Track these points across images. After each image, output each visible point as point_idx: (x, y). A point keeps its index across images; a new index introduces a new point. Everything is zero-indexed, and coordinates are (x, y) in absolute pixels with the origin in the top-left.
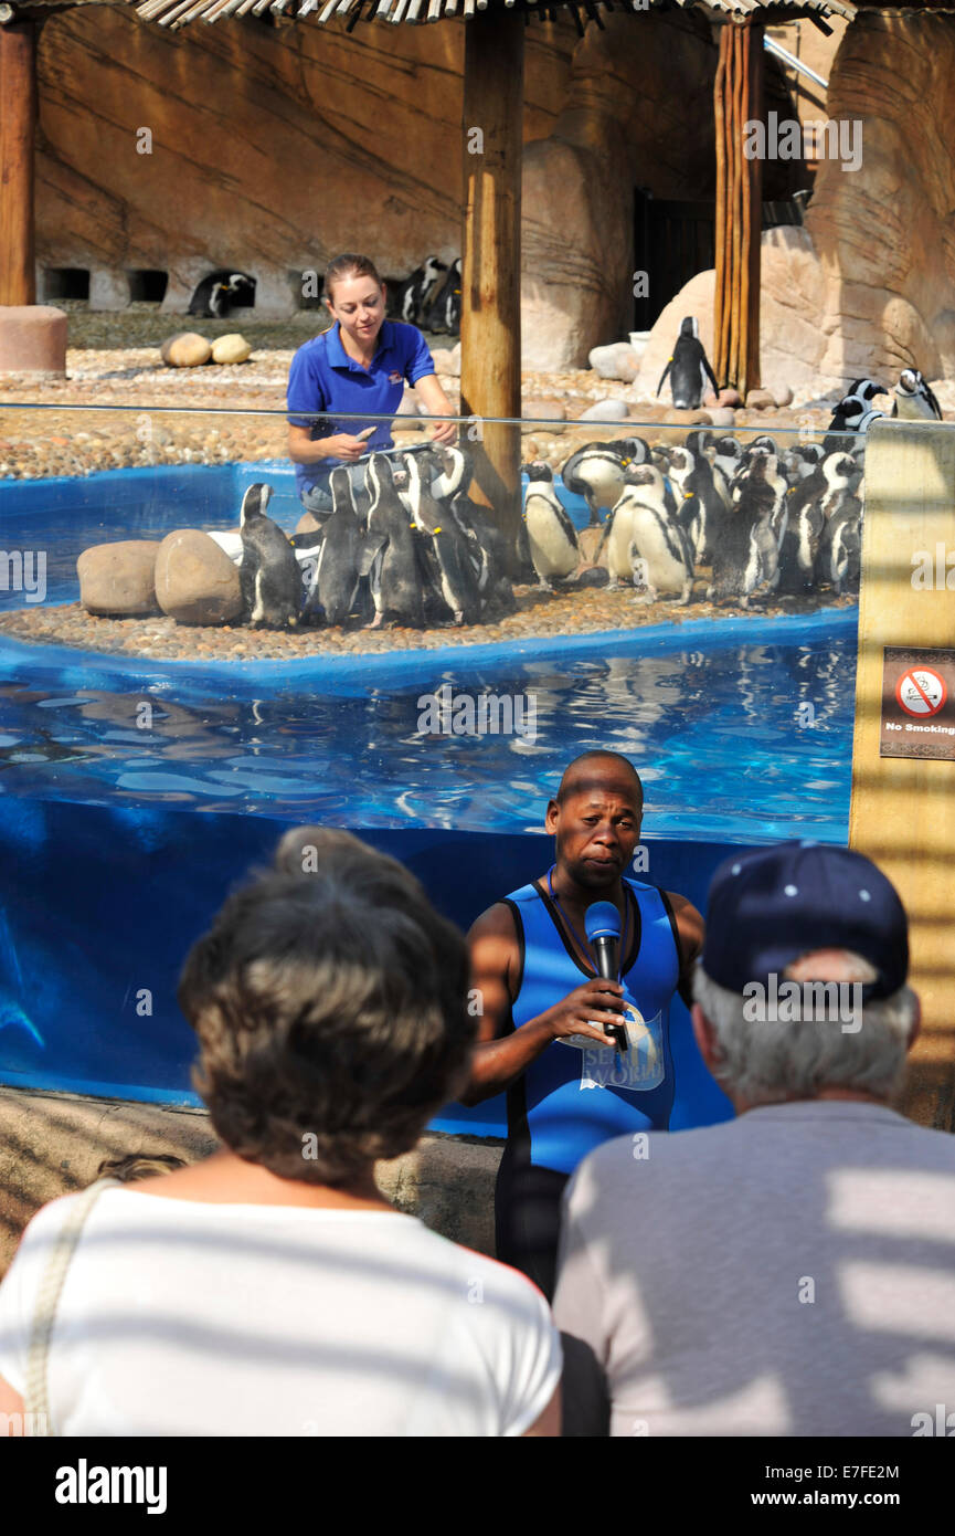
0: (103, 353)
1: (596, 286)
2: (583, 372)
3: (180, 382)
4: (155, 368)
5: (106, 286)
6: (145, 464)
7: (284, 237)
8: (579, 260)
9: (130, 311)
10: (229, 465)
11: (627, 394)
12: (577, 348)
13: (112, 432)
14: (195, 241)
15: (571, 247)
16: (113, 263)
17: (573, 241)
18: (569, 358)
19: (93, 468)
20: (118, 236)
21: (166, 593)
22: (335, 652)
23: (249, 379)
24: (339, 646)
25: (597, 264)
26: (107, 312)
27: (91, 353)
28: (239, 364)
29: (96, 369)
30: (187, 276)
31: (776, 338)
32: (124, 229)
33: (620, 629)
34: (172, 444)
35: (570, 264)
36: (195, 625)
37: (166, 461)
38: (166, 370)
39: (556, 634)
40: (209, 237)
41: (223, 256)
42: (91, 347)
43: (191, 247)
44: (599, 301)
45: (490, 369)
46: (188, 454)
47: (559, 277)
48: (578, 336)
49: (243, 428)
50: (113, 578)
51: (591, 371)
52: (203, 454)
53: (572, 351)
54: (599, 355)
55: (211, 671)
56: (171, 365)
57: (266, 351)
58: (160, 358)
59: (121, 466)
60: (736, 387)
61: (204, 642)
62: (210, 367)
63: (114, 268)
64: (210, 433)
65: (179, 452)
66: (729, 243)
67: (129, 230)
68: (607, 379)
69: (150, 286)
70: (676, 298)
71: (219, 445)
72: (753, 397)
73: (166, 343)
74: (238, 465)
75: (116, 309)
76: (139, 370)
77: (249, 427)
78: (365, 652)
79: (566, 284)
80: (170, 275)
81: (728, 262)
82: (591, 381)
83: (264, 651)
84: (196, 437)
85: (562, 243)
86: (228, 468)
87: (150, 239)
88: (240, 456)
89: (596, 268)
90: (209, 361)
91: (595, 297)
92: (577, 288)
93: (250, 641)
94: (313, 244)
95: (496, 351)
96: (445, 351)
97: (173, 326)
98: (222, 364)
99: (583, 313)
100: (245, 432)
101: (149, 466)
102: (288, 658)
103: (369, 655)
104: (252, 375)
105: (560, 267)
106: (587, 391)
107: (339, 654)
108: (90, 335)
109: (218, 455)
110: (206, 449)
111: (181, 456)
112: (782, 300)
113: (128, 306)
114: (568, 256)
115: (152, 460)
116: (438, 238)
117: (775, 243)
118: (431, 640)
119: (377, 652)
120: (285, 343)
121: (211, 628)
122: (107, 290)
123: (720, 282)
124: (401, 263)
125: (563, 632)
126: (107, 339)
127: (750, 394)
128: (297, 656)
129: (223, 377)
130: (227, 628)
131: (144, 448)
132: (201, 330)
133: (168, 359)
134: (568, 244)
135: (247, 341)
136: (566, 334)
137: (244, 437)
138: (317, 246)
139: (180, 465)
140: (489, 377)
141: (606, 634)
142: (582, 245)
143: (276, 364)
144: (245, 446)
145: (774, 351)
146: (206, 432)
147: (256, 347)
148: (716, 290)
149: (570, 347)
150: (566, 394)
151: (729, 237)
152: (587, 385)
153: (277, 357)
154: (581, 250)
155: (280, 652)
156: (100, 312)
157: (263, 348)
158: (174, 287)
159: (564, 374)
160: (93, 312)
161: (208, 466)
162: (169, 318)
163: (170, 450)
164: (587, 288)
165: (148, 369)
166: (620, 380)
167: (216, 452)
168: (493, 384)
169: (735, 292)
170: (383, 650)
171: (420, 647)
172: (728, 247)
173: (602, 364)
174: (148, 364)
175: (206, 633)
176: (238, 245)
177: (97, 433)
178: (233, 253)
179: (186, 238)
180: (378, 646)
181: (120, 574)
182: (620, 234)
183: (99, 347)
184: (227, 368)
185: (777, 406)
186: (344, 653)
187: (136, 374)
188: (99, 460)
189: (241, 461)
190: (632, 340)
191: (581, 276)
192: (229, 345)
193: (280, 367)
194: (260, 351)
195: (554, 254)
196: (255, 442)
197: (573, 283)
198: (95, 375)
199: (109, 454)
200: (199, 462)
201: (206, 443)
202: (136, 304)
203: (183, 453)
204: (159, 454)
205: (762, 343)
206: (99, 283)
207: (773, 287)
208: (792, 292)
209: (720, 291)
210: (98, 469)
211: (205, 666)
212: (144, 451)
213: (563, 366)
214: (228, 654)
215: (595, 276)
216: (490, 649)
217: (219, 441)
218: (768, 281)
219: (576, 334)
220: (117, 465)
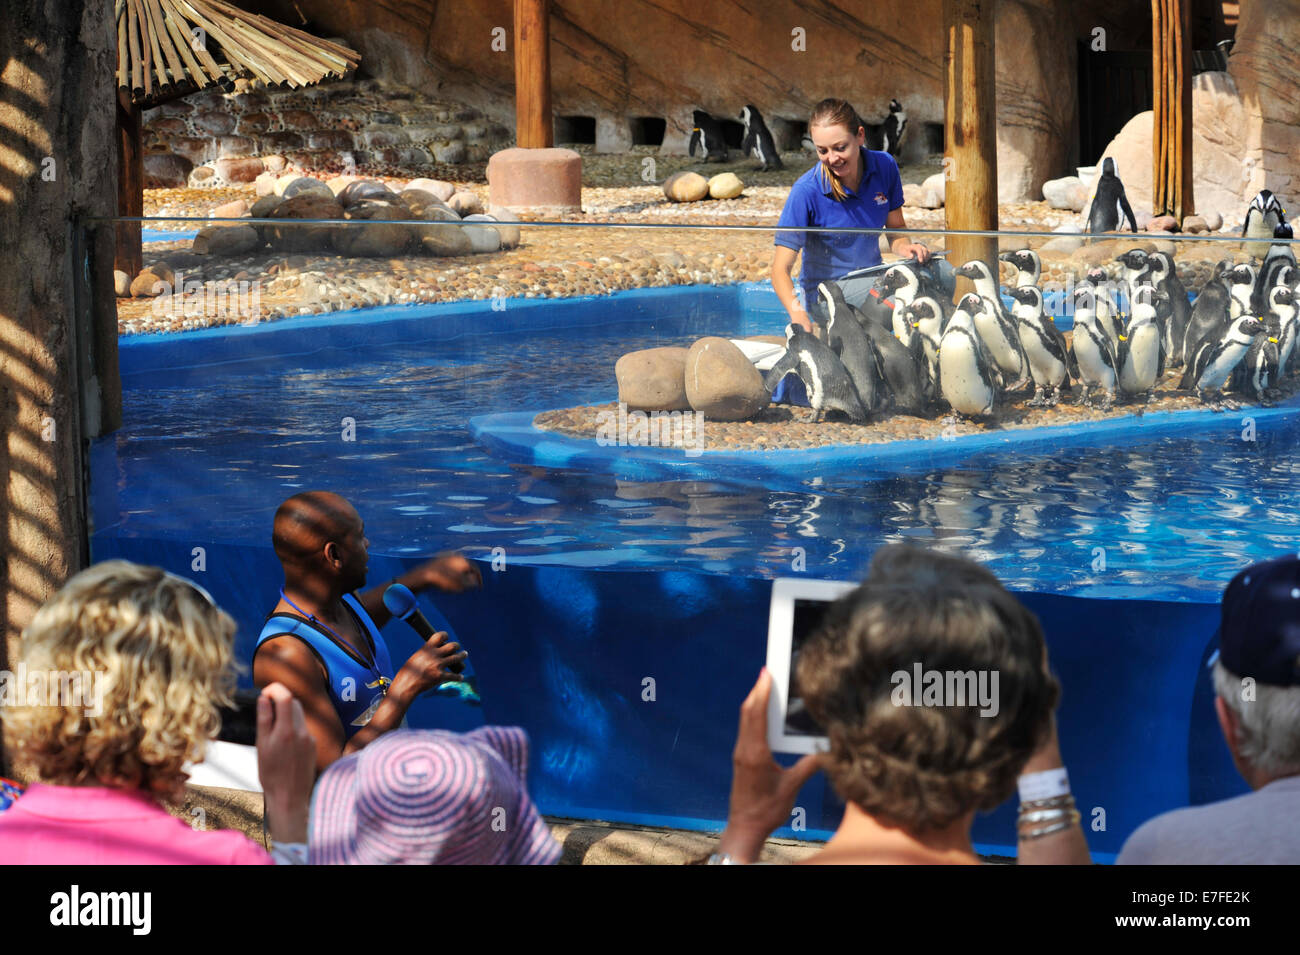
0: (611, 190)
1: (1045, 126)
2: (1037, 203)
3: (683, 215)
4: (659, 203)
5: (610, 132)
6: (660, 284)
7: (768, 87)
8: (1031, 104)
9: (633, 153)
10: (733, 285)
11: (1077, 221)
12: (1031, 181)
13: (631, 256)
14: (690, 91)
15: (1024, 93)
16: (617, 111)
17: (1026, 87)
18: (1024, 191)
19: (615, 288)
20: (621, 87)
21: (695, 393)
22: (845, 443)
23: (744, 212)
24: (848, 438)
25: (1046, 107)
26: (612, 154)
27: (600, 191)
28: (733, 199)
29: (606, 204)
30: (682, 122)
31: (1205, 171)
32: (626, 81)
33: (1090, 421)
34: (684, 267)
35: (1024, 107)
36: (720, 421)
37: (680, 281)
38: (669, 205)
39: (1034, 425)
40: (702, 87)
41: (714, 104)
42: (600, 185)
43: (685, 97)
44: (1049, 141)
45: (971, 195)
46: (698, 275)
47: (1014, 119)
48: (1032, 171)
49: (745, 252)
50: (648, 380)
51: (1045, 202)
52: (711, 275)
53: (1026, 185)
54: (1051, 187)
55: (737, 460)
56: (673, 200)
57: (756, 187)
58: (663, 194)
59: (639, 286)
60: (1173, 214)
61: (730, 434)
62: (707, 202)
63: (617, 115)
64: (716, 256)
65: (690, 274)
66: (1164, 86)
67: (631, 82)
68: (1059, 209)
69: (650, 132)
70: (1118, 137)
71: (725, 268)
72: (1188, 222)
73: (669, 181)
74: (742, 285)
75: (620, 152)
76: (646, 206)
77: (750, 251)
78: (870, 443)
79: (1020, 126)
80: (668, 121)
81: (1164, 103)
82: (1044, 211)
83: (785, 441)
84: (704, 260)
85: (1017, 90)
86: (732, 287)
87: (649, 90)
88: (744, 277)
89: (1044, 111)
90: (707, 196)
91: (1046, 137)
92: (1030, 129)
93: (771, 434)
94: (794, 93)
95: (976, 179)
96: (916, 186)
97: (671, 166)
98: (718, 199)
99: (1036, 151)
100: (747, 255)
101: (664, 286)
102: (803, 448)
103: (875, 445)
104: (745, 208)
105: (1015, 110)
106: (1041, 219)
107: (848, 444)
108: (598, 175)
109: (724, 276)
110: (713, 270)
111: (692, 277)
112: (1209, 137)
113: (631, 149)
114: (1021, 100)
115: (666, 281)
116: (905, 86)
117: (1205, 88)
118: (928, 431)
119: (882, 443)
120: (772, 180)
121: (734, 423)
122: (611, 134)
123: (1158, 122)
124: (873, 108)
125: (1040, 424)
126: (613, 178)
127: (1186, 219)
128: (812, 446)
129: (720, 211)
130: (749, 423)
131: (659, 270)
132: (697, 170)
133: (670, 194)
134: (1021, 91)
135: (740, 179)
136: (1022, 169)
137: (747, 260)
138: (799, 95)
139: (690, 285)
140: (971, 203)
141: (1078, 425)
142: (1034, 90)
143: (766, 199)
144: (748, 268)
145: (1205, 182)
146: (712, 256)
147: (747, 185)
148: (1154, 128)
149: (1025, 181)
150: (1024, 221)
151: (1164, 81)
152: (1041, 215)
153: (766, 193)
154: (1032, 96)
155: (797, 443)
156: (606, 155)
157: (753, 186)
158: (671, 132)
159: (1021, 205)
160: (600, 155)
161: (715, 286)
162: (667, 159)
163: (682, 272)
164: (1039, 129)
165: (653, 204)
166: (1070, 210)
167: (723, 273)
168: (974, 209)
169: (1171, 130)
170: (886, 441)
171: (918, 438)
172: (1165, 90)
173: (1054, 196)
174: (653, 200)
175: (731, 427)
176: (727, 94)
177: (618, 257)
178: (723, 101)
179: (682, 89)
180: (882, 436)
181: (654, 377)
182: (1066, 81)
183: (607, 185)
184: (723, 203)
185: (1209, 230)
186: (853, 443)
187: (643, 209)
188: (620, 281)
189: (744, 281)
190: (1080, 173)
191: (1034, 118)
192: (724, 182)
193: (769, 202)
194: (750, 188)
195: (1009, 99)
196: (756, 265)
197: (1027, 124)
198: (606, 210)
199: (629, 275)
200: (708, 282)
201: (713, 265)
202: (637, 147)
203: (693, 275)
204: (672, 276)
205: (1195, 175)
206: (604, 129)
207: (1202, 125)
208: (1219, 130)
209: (1158, 129)
210: (620, 289)
211: (733, 456)
212: (659, 273)
213: (1019, 198)
214: (752, 445)
215: (1045, 119)
216: (979, 438)
217: (724, 264)
218: (1198, 120)
219: (1030, 169)
220: (636, 285)
